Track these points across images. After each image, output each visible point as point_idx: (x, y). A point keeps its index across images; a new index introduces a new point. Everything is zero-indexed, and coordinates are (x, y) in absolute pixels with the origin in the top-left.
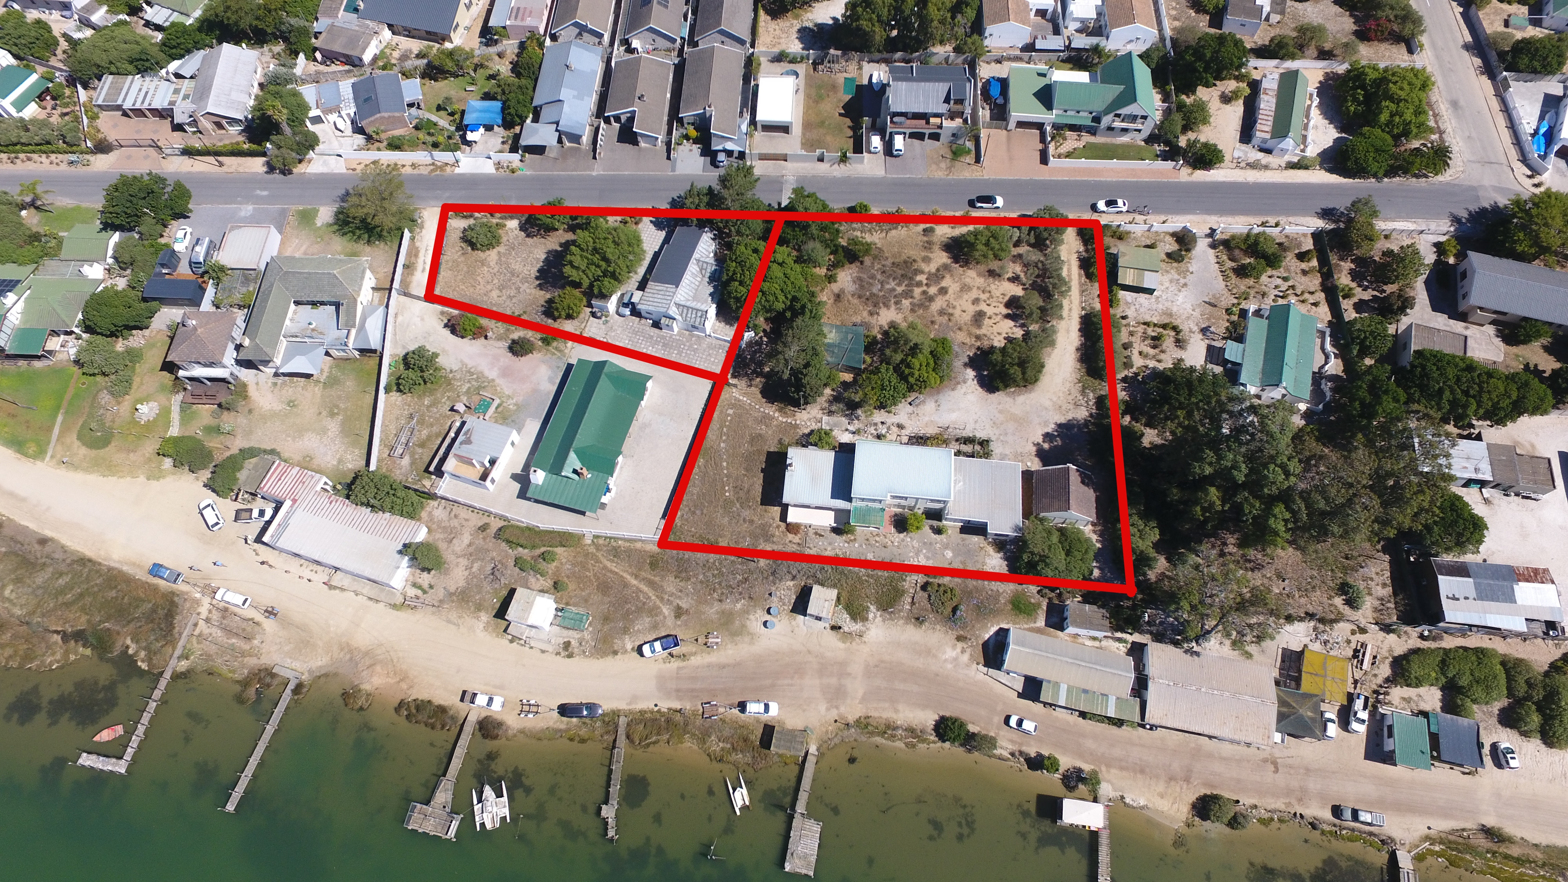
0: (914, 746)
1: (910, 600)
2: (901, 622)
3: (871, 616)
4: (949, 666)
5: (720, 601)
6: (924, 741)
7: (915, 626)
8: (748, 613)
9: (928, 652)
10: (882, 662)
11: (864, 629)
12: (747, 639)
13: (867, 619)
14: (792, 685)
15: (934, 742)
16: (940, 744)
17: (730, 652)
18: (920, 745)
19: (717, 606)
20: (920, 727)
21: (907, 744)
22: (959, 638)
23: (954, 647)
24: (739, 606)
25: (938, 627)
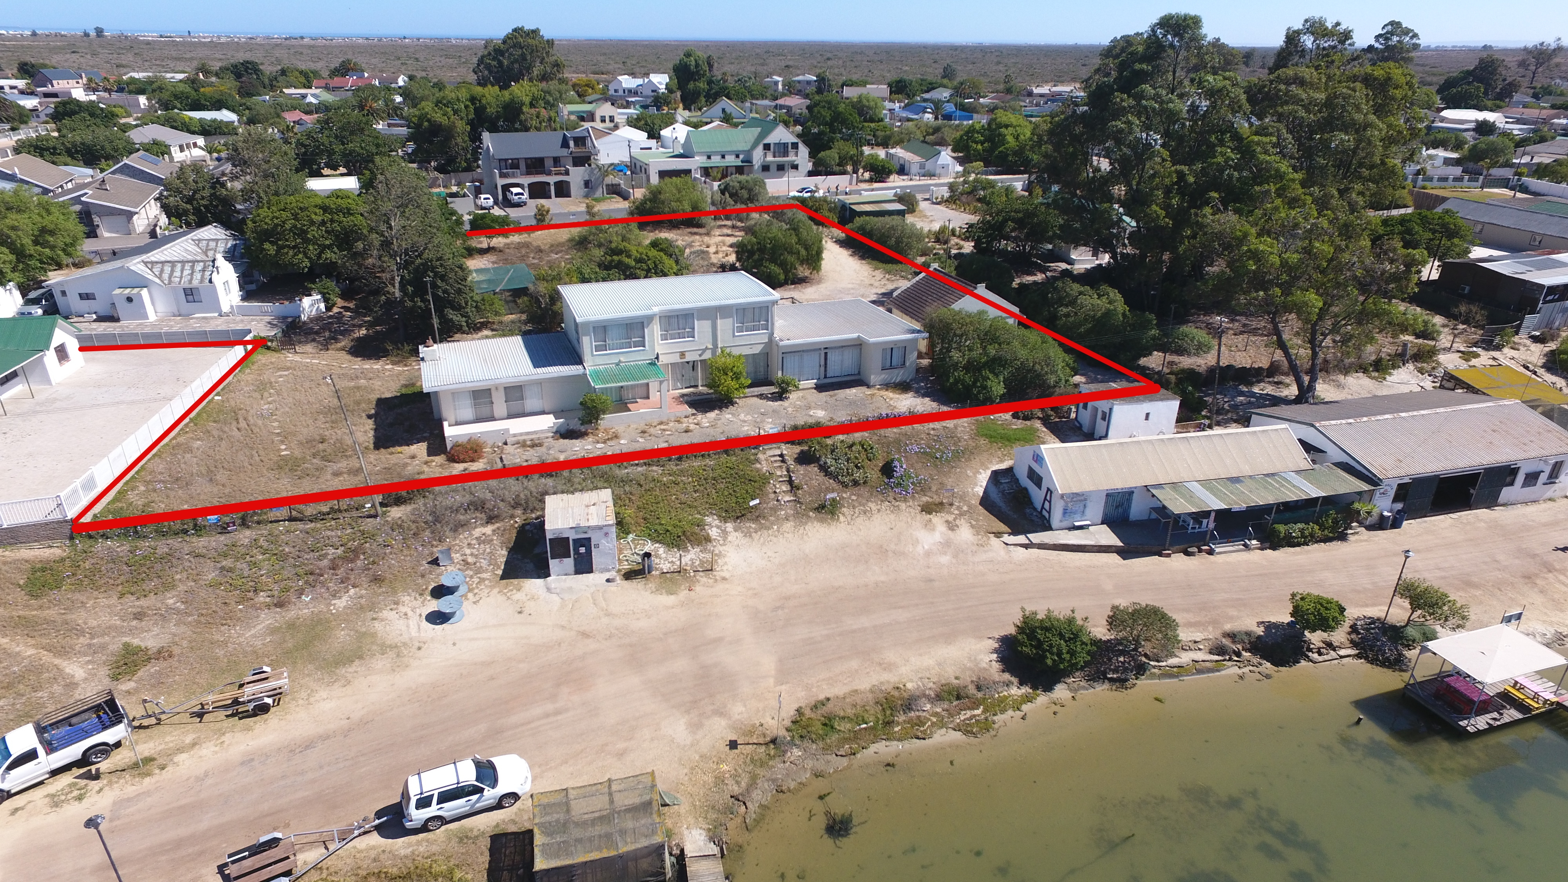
0: (986, 726)
1: (785, 487)
2: (788, 526)
3: (713, 533)
4: (945, 559)
5: (280, 605)
6: (1001, 705)
7: (822, 521)
8: (372, 607)
9: (882, 552)
10: (787, 598)
11: (708, 556)
12: (380, 663)
13: (708, 539)
14: (557, 712)
15: (1028, 699)
16: (1042, 699)
17: (327, 706)
18: (999, 718)
19: (267, 619)
20: (967, 679)
21: (966, 729)
22: (927, 509)
23: (928, 525)
24: (341, 603)
25: (872, 506)
